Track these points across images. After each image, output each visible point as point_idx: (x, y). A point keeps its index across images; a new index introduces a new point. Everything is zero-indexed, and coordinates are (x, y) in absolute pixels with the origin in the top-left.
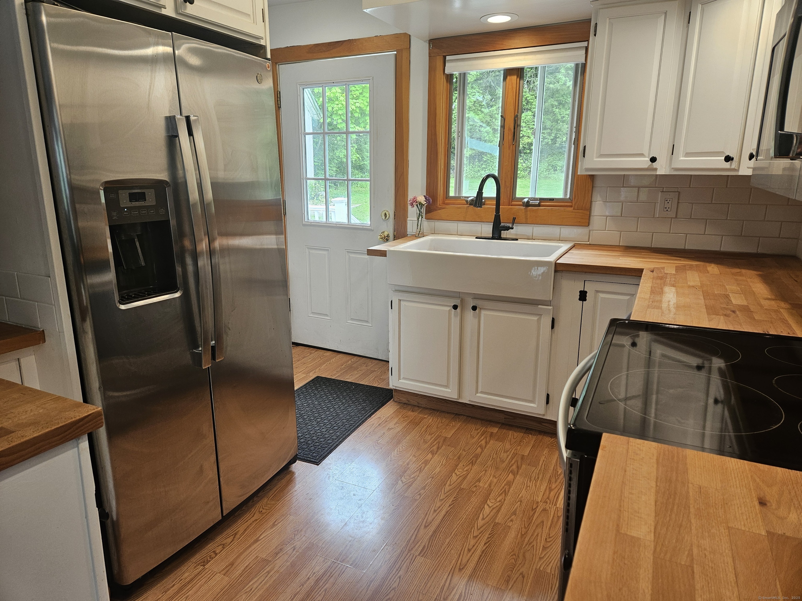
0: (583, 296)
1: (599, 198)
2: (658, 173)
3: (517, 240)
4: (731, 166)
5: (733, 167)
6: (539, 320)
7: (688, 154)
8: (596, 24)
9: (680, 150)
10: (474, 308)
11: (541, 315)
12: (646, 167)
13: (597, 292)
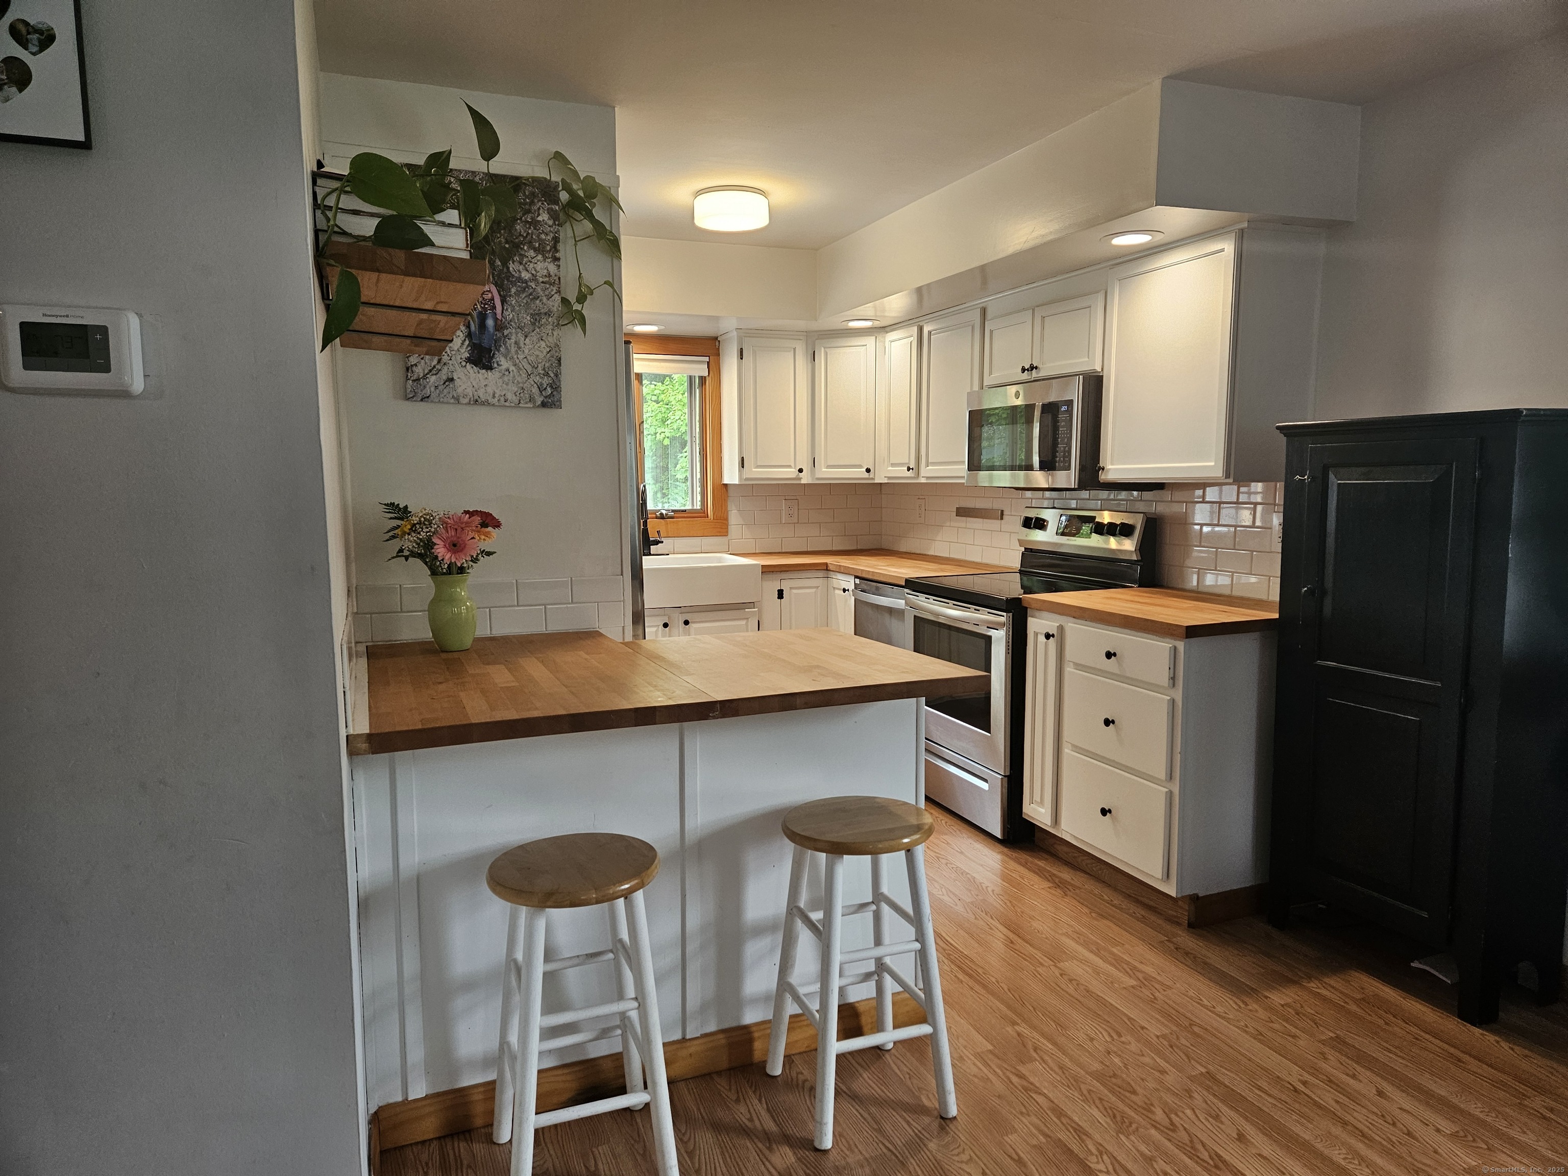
0: (780, 594)
1: (734, 508)
2: (803, 482)
3: (668, 554)
4: (869, 475)
5: (871, 476)
6: (747, 624)
7: (829, 467)
8: (742, 349)
9: (820, 461)
10: (686, 623)
11: (748, 619)
12: (794, 476)
13: (791, 588)
